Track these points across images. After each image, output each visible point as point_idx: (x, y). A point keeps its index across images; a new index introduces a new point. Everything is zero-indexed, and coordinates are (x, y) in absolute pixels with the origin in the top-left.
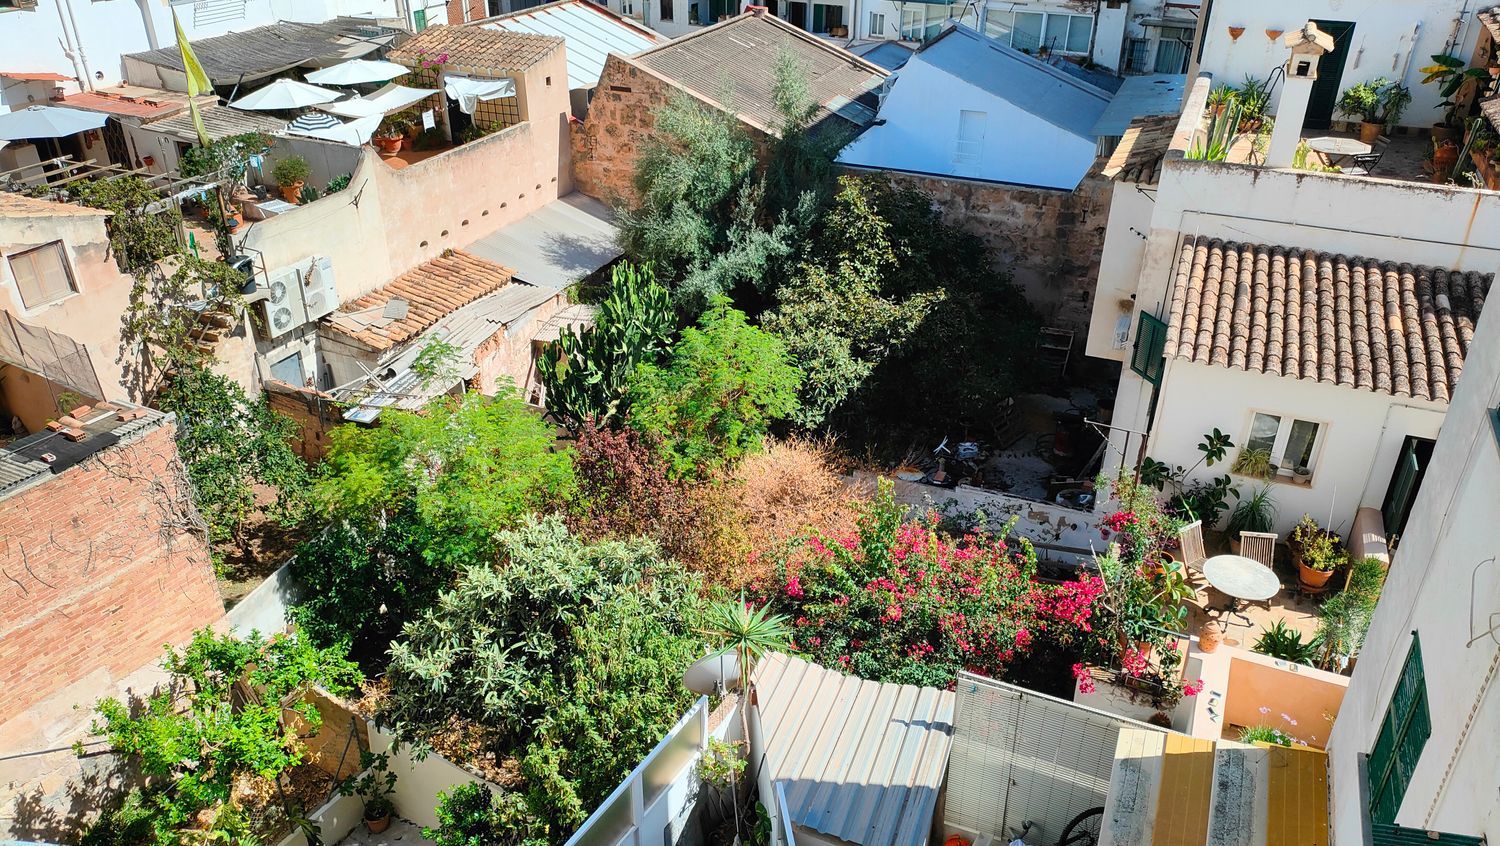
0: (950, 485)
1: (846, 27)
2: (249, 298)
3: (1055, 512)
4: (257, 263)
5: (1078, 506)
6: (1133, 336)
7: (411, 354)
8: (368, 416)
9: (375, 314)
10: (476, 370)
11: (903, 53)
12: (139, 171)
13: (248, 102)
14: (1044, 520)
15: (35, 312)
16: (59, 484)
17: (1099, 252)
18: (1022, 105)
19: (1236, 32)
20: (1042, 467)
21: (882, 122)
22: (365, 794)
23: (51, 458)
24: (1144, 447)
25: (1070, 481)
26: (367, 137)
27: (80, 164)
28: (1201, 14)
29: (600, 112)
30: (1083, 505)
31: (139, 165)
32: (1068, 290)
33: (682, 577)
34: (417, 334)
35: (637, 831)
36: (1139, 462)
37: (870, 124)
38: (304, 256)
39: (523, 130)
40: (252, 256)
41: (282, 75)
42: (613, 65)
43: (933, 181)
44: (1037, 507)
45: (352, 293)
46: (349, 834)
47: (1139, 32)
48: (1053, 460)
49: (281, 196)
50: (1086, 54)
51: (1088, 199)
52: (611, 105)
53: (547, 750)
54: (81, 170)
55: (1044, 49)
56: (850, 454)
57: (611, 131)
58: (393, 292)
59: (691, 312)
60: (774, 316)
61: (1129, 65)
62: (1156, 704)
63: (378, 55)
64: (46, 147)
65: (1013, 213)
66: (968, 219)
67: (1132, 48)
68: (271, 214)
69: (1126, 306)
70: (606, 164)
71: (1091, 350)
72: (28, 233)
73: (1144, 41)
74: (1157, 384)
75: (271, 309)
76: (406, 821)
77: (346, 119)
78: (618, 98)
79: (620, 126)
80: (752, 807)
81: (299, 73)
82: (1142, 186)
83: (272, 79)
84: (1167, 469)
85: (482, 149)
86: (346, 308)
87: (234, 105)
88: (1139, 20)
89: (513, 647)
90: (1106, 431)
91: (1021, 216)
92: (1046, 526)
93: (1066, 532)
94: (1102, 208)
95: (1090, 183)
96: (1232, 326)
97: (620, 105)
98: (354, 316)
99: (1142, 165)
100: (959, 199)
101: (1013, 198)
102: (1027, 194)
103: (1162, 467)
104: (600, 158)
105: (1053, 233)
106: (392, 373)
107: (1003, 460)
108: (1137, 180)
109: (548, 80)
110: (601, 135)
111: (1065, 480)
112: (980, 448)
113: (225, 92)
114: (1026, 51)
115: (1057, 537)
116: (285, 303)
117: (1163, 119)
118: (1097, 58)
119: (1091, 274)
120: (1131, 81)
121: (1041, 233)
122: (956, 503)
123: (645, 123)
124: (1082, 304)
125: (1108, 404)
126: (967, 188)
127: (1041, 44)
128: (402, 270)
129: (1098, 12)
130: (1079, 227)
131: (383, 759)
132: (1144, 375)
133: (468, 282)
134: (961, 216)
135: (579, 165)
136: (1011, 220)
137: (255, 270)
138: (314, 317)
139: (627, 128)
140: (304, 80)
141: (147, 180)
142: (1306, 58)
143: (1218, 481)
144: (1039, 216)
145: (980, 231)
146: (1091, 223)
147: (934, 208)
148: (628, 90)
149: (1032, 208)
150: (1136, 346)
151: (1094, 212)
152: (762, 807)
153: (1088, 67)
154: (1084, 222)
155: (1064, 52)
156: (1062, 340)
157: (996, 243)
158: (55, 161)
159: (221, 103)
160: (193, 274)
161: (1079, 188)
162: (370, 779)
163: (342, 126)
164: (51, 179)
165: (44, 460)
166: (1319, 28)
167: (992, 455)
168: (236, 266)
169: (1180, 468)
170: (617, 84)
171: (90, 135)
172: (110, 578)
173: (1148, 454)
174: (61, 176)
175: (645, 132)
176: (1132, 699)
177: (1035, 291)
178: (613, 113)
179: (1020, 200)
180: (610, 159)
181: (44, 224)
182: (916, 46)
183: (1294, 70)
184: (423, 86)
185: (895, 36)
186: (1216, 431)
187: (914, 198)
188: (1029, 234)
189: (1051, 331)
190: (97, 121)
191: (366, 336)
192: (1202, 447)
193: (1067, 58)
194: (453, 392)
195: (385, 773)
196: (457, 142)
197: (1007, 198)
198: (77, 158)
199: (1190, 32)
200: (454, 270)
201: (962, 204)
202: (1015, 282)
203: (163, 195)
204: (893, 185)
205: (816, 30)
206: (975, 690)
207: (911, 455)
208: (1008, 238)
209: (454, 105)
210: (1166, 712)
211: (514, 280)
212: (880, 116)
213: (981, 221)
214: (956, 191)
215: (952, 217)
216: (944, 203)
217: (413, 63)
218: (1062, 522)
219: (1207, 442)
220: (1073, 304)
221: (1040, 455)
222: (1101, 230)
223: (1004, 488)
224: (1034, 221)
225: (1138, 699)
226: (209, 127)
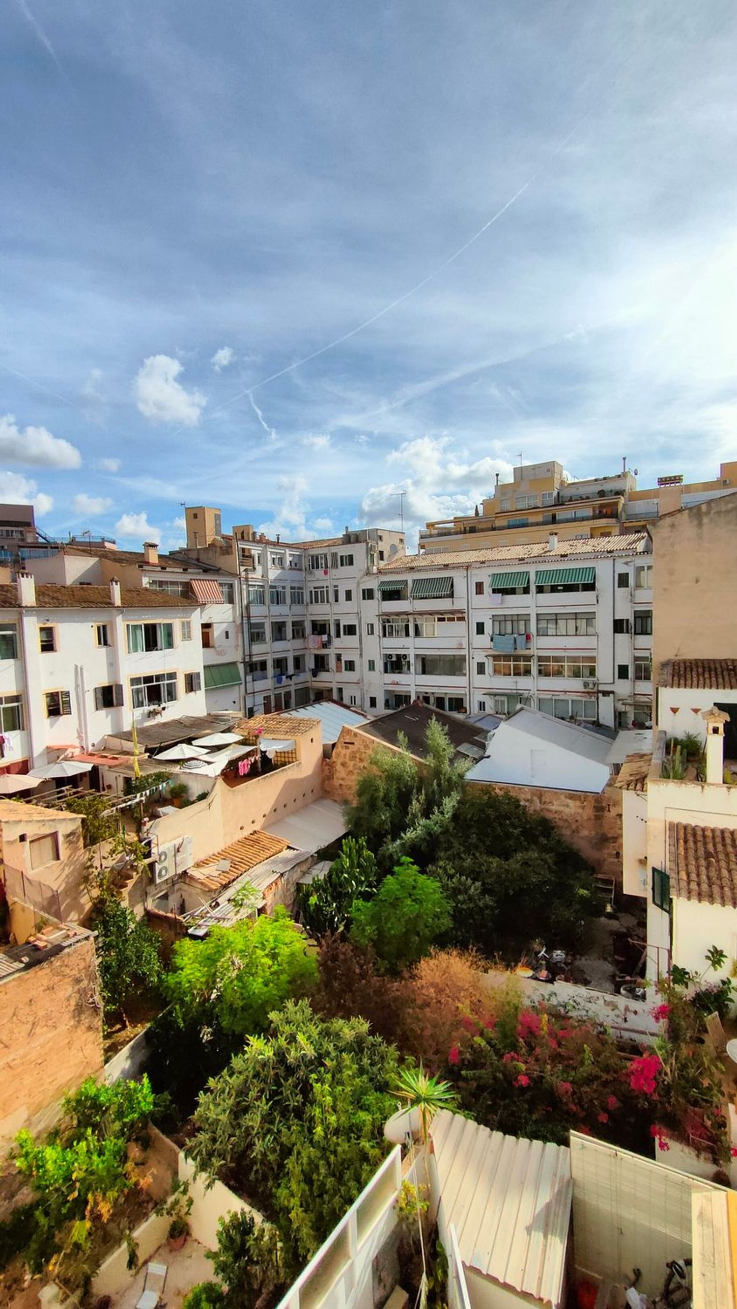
0: (551, 981)
1: (466, 708)
2: (147, 861)
3: (622, 1001)
4: (154, 841)
5: (636, 997)
6: (650, 882)
7: (230, 893)
8: (201, 932)
9: (211, 870)
10: (264, 902)
11: (496, 720)
12: (103, 793)
13: (163, 756)
14: (615, 1007)
15: (36, 871)
16: (28, 976)
17: (621, 828)
18: (564, 747)
19: (674, 710)
20: (609, 968)
21: (488, 757)
22: (172, 1215)
23: (26, 959)
24: (670, 957)
25: (628, 978)
26: (219, 772)
27: (75, 790)
28: (653, 698)
29: (338, 755)
30: (638, 996)
31: (104, 790)
32: (605, 851)
33: (383, 1048)
34: (234, 880)
35: (353, 1262)
36: (669, 968)
37: (482, 758)
38: (179, 837)
39: (298, 765)
40: (152, 837)
41: (181, 742)
42: (345, 731)
43: (520, 789)
44: (609, 997)
45: (202, 857)
46: (156, 1251)
47: (622, 708)
48: (616, 963)
49: (172, 804)
50: (595, 719)
51: (609, 798)
52: (344, 751)
53: (294, 1186)
54: (75, 793)
55: (572, 717)
56: (486, 959)
57: (343, 764)
58: (222, 855)
59: (386, 866)
60: (434, 868)
61: (620, 724)
62: (715, 1161)
63: (228, 730)
64: (60, 782)
65: (568, 806)
66: (542, 810)
67: (619, 716)
68: (165, 814)
69: (643, 862)
70: (341, 782)
71: (627, 891)
72: (42, 828)
73: (625, 713)
74: (670, 912)
75: (158, 867)
76: (196, 1240)
77: (209, 763)
78: (347, 748)
79: (349, 762)
80: (434, 1245)
81: (189, 741)
82: (639, 792)
83: (175, 744)
84: (687, 973)
85: (276, 776)
86: (198, 865)
87: (156, 757)
88: (621, 702)
89: (276, 1098)
90: (644, 947)
91: (571, 808)
92: (617, 1012)
93: (631, 1016)
94: (618, 803)
95: (609, 789)
96: (708, 878)
97: (348, 751)
98: (202, 870)
99: (637, 780)
100: (535, 798)
101: (566, 797)
102: (574, 795)
103: (684, 973)
104: (338, 778)
105: (593, 817)
106: (218, 904)
107: (582, 962)
108: (635, 789)
109: (312, 740)
110: (339, 767)
111: (624, 977)
112: (567, 955)
113: (152, 751)
114: (563, 719)
115: (626, 1020)
116: (165, 864)
117: (644, 755)
118: (601, 721)
119: (619, 840)
120: (622, 734)
121: (585, 818)
122: (555, 994)
123: (361, 760)
124: (616, 860)
125: (643, 924)
126: (540, 792)
127: (570, 714)
128: (229, 843)
129: (598, 699)
130: (606, 814)
131: (186, 1185)
132: (661, 907)
133: (264, 848)
134: (538, 808)
135: (327, 782)
136: (567, 810)
137: (153, 845)
138: (180, 871)
139: (352, 763)
140: (191, 744)
141: (105, 798)
142: (716, 725)
143: (724, 983)
144: (583, 808)
145: (549, 816)
146: (614, 812)
147: (522, 803)
148: (353, 743)
149: (578, 803)
150: (653, 889)
151: (614, 805)
152: (441, 1247)
153: (597, 726)
154: (609, 811)
155: (584, 718)
156: (608, 882)
157: (560, 823)
158: (63, 788)
159: (149, 757)
160: (120, 848)
161: (603, 792)
162: (177, 1202)
163: (207, 766)
164: (59, 798)
165: (22, 962)
166: (719, 709)
167: (575, 959)
168: (143, 843)
169: (696, 973)
170: (347, 741)
171: (82, 775)
172: (42, 1040)
173: (674, 962)
174: (65, 796)
175: (362, 765)
176: (698, 1156)
177: (588, 852)
178: (345, 755)
179: (571, 798)
180: (343, 779)
181: (51, 823)
182: (504, 717)
183: (711, 731)
184: (249, 745)
185: (492, 712)
186: (714, 947)
187: (510, 798)
188: (579, 818)
189: (600, 876)
190: (88, 767)
191: (206, 881)
192: (708, 957)
193: (585, 721)
194: (250, 917)
195: (186, 1198)
196: (264, 772)
197: (563, 797)
198: (74, 787)
199: (650, 707)
200: (257, 842)
201: (538, 801)
202: (575, 847)
203: (114, 805)
204: (497, 791)
205: (451, 709)
206: (583, 1147)
207: (524, 960)
208: (566, 820)
209: (263, 753)
210: (724, 1169)
211: (289, 847)
212: (487, 754)
213: (549, 811)
214: (533, 794)
215: (532, 809)
216: (528, 800)
217: (246, 734)
218: (627, 1009)
219: (710, 955)
220: (612, 860)
221: (605, 959)
222: (620, 816)
223: (586, 983)
224: (580, 811)
225: (702, 1156)
226: (141, 769)
